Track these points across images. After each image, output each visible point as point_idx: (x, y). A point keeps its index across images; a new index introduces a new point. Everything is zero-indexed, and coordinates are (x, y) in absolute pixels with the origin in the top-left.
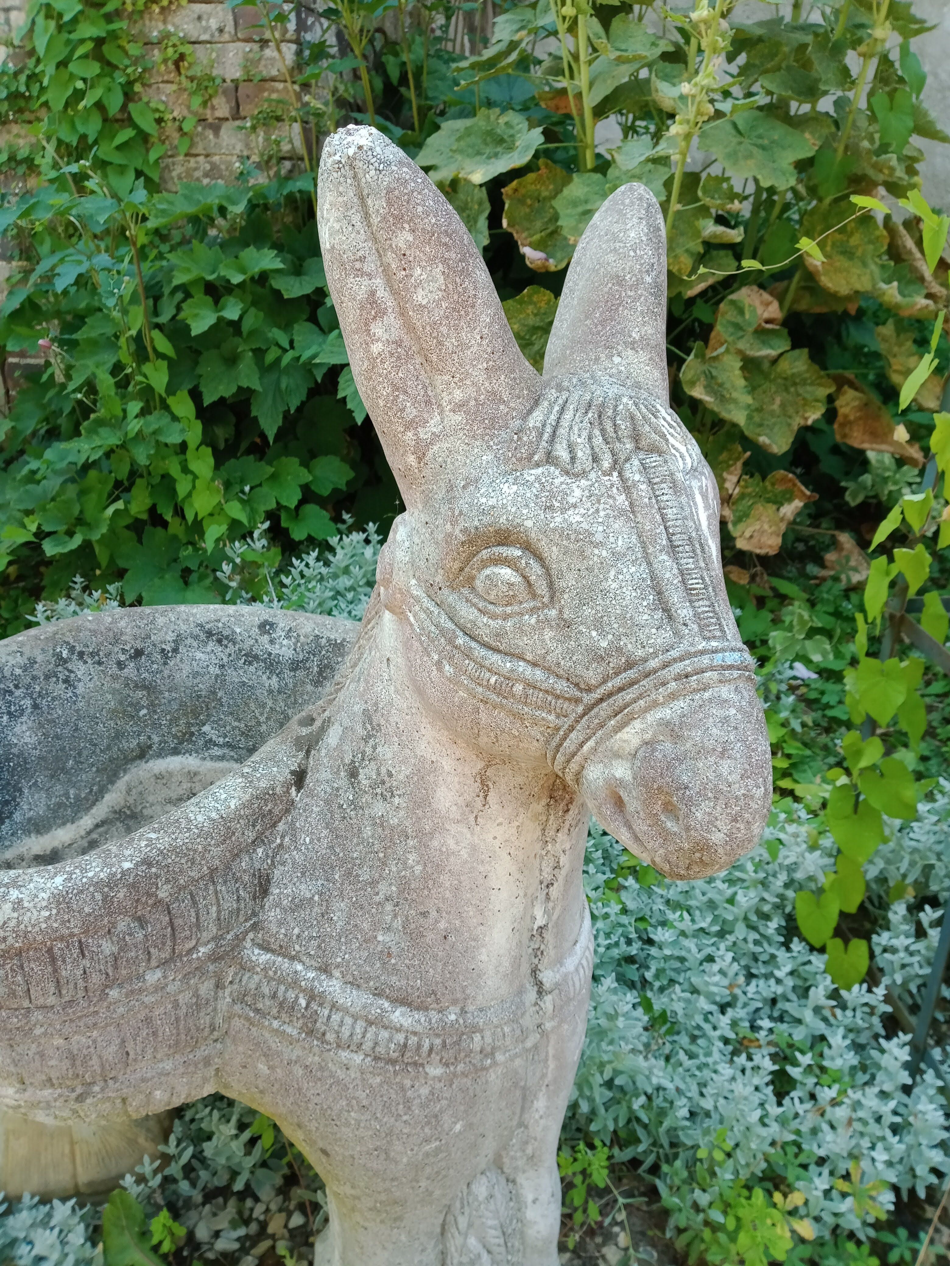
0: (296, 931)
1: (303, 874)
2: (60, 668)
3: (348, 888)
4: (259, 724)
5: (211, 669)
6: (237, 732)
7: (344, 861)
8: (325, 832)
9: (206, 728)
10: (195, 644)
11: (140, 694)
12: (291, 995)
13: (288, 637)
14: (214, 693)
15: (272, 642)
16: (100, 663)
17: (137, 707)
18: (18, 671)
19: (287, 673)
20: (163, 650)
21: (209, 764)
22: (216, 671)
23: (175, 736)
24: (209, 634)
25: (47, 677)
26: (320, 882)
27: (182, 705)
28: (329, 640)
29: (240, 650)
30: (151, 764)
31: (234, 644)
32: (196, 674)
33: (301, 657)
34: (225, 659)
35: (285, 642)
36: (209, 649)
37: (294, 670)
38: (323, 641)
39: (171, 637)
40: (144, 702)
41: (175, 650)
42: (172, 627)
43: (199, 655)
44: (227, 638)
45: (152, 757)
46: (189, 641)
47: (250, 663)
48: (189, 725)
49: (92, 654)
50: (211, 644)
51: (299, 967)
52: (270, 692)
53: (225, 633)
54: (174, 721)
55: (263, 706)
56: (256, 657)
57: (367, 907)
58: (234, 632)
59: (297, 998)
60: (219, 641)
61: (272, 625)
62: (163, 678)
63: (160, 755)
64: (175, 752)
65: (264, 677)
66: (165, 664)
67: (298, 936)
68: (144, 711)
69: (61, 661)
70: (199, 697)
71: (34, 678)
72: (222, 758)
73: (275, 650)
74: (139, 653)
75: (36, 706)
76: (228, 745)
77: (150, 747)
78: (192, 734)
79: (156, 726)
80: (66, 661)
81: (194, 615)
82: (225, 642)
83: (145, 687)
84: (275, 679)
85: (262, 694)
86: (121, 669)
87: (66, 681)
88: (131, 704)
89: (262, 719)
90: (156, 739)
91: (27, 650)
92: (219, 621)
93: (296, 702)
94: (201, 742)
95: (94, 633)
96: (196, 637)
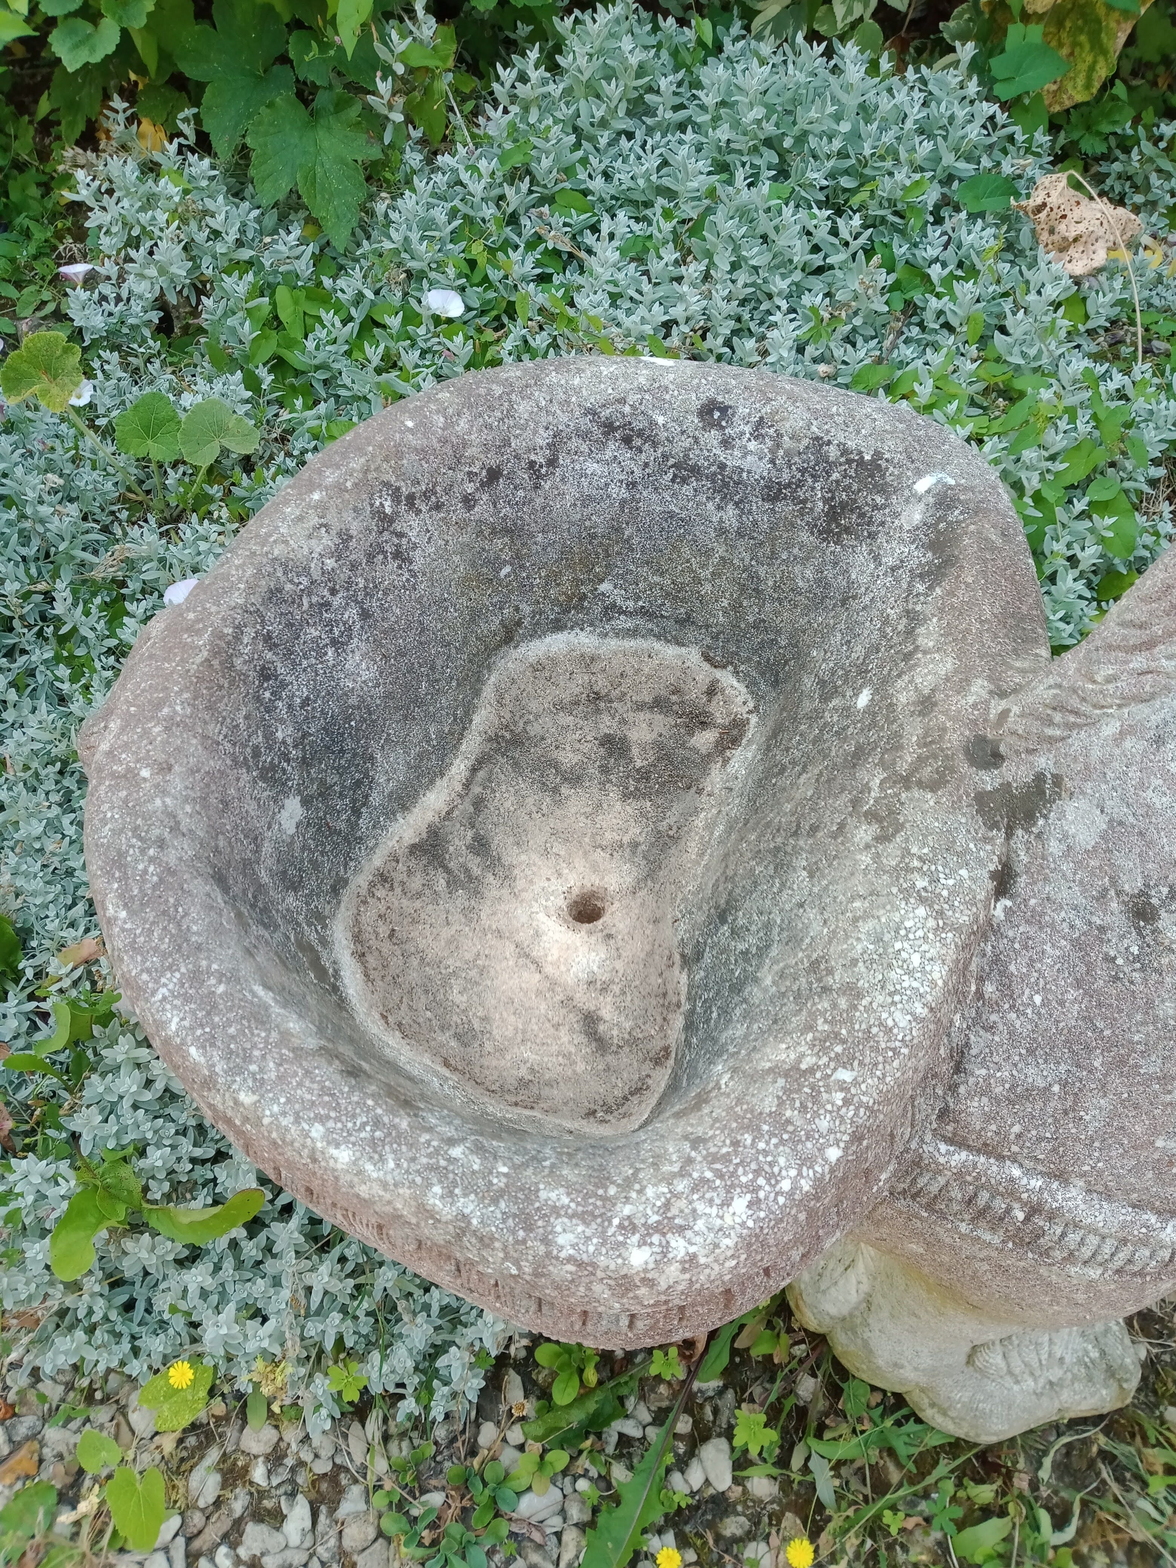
0: (1017, 1129)
1: (1031, 1052)
2: (386, 535)
3: (1115, 1080)
4: (697, 581)
5: (613, 490)
6: (657, 592)
7: (1110, 1045)
8: (1072, 994)
9: (605, 587)
10: (584, 448)
11: (499, 543)
12: (1000, 1205)
13: (757, 435)
14: (618, 530)
15: (726, 443)
16: (438, 507)
17: (496, 564)
18: (330, 563)
19: (757, 505)
20: (532, 464)
21: (613, 643)
22: (619, 492)
23: (555, 602)
24: (609, 427)
25: (370, 557)
26: (1063, 1068)
27: (566, 552)
28: (845, 452)
29: (665, 457)
30: (522, 649)
31: (655, 445)
32: (586, 500)
33: (786, 477)
34: (638, 473)
35: (752, 445)
36: (609, 454)
37: (774, 499)
38: (833, 452)
39: (543, 438)
40: (506, 556)
41: (552, 462)
42: (544, 419)
43: (592, 467)
44: (640, 433)
45: (524, 638)
46: (575, 443)
47: (684, 481)
48: (577, 582)
49: (426, 495)
50: (612, 445)
51: (1016, 1172)
52: (722, 531)
53: (637, 425)
54: (553, 578)
55: (708, 553)
56: (695, 470)
57: (1146, 1106)
58: (652, 423)
59: (1009, 1210)
60: (627, 441)
61: (724, 410)
62: (534, 512)
63: (536, 633)
64: (558, 626)
65: (710, 506)
66: (537, 487)
67: (1019, 1136)
68: (507, 569)
69: (386, 521)
70: (593, 536)
71: (353, 567)
72: (633, 633)
73: (732, 459)
74: (494, 475)
75: (365, 615)
76: (643, 612)
77: (519, 624)
78: (583, 597)
79: (525, 588)
80: (391, 521)
81: (577, 391)
82: (637, 442)
83: (507, 531)
84: (731, 511)
85: (708, 536)
86: (470, 508)
87: (397, 555)
88: (488, 562)
89: (705, 574)
90: (526, 609)
91: (331, 518)
92: (623, 401)
93: (774, 555)
94: (598, 609)
95: (423, 453)
96: (585, 435)
